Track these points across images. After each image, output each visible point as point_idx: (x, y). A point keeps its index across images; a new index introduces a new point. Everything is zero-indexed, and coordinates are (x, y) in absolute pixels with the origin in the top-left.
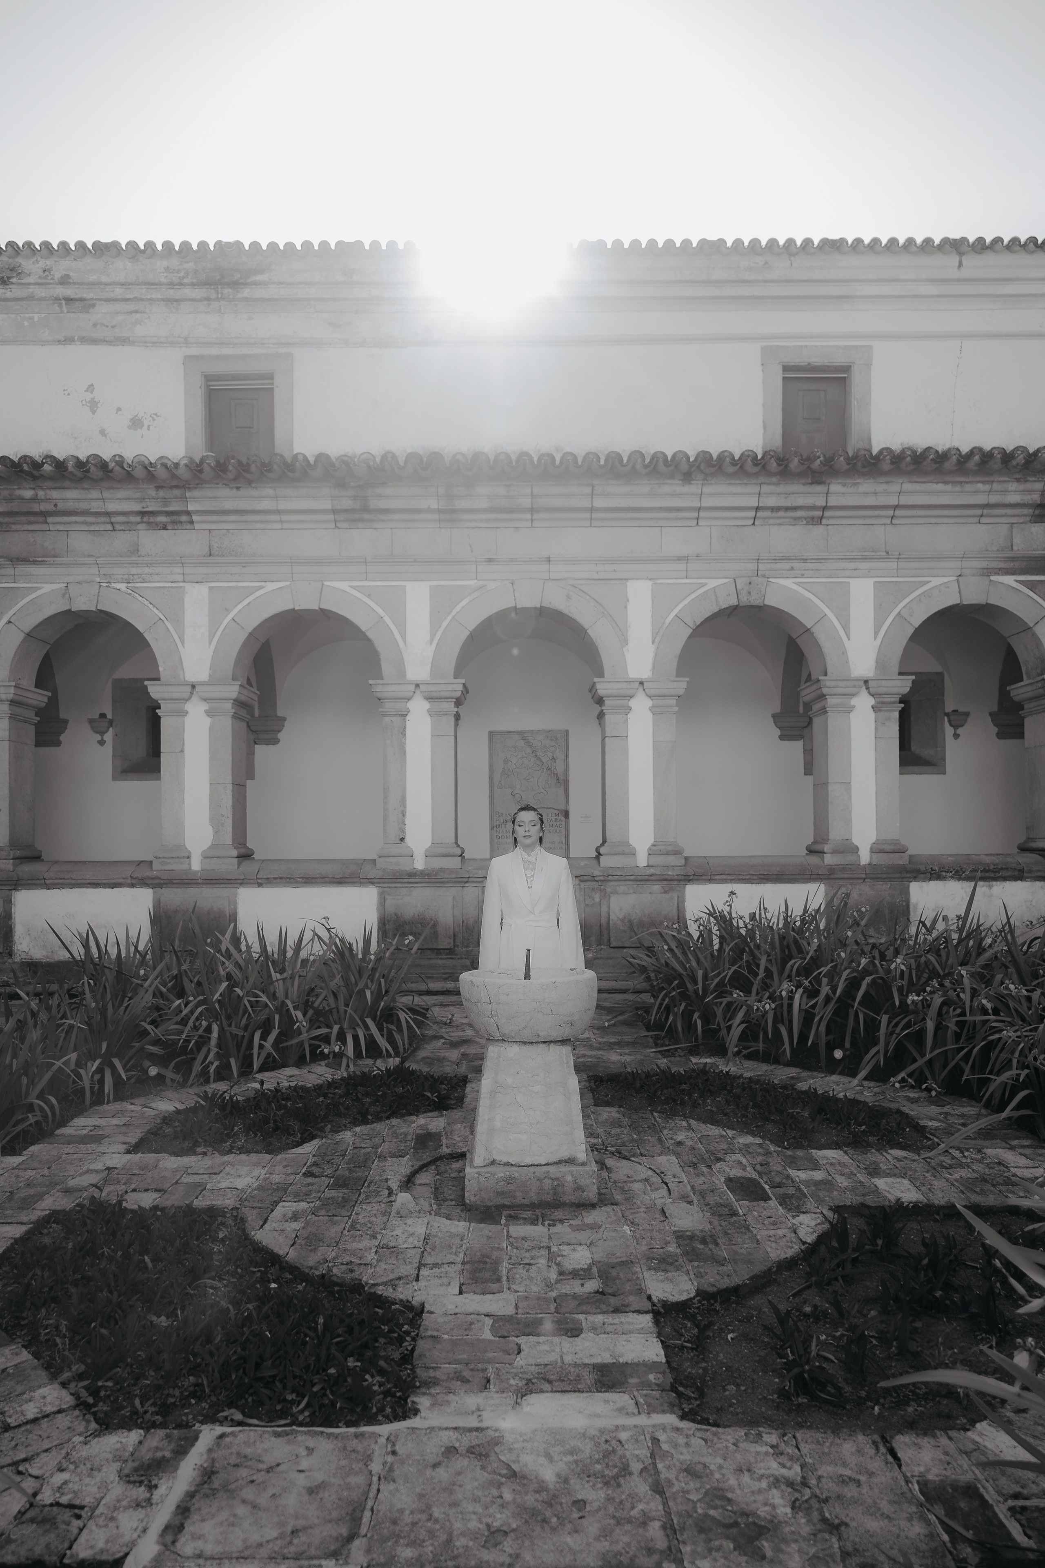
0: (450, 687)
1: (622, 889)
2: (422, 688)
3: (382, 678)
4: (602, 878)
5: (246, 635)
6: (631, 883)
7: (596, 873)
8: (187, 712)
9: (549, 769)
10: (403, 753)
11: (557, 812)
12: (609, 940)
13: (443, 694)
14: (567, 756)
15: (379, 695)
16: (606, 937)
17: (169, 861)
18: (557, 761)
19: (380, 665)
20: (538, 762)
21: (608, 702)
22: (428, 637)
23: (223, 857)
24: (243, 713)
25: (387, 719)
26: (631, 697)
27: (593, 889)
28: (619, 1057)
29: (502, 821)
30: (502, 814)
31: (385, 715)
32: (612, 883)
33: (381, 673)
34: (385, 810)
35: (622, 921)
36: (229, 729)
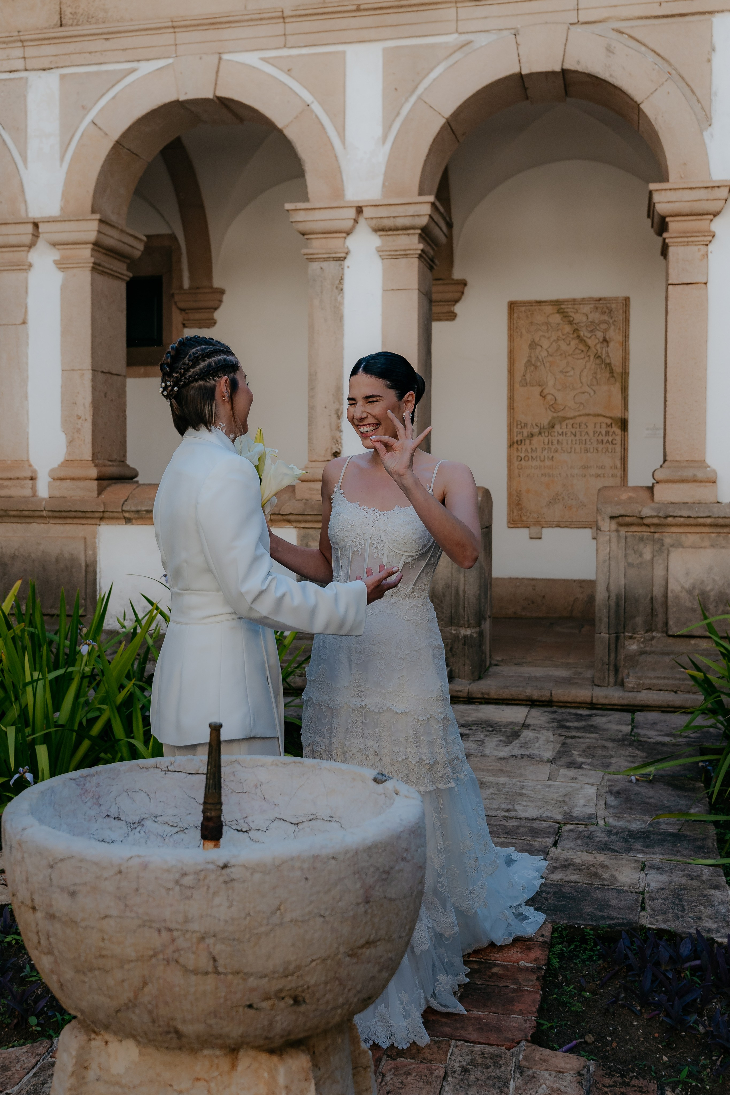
0: (411, 210)
1: (691, 539)
2: (367, 212)
3: (306, 199)
4: (656, 521)
5: (111, 145)
6: (706, 530)
7: (646, 512)
8: (30, 265)
9: (597, 356)
10: (339, 318)
11: (609, 421)
12: (666, 624)
13: (400, 222)
14: (626, 337)
15: (301, 227)
16: (660, 619)
17: (6, 483)
18: (611, 345)
19: (305, 181)
20: (581, 347)
21: (674, 225)
22: (379, 131)
23: (79, 479)
24: (121, 267)
25: (315, 266)
26: (716, 214)
27: (641, 539)
28: (637, 875)
29: (525, 434)
30: (526, 425)
31: (311, 260)
32: (674, 529)
33: (307, 193)
34: (311, 408)
35: (690, 592)
36: (88, 288)
